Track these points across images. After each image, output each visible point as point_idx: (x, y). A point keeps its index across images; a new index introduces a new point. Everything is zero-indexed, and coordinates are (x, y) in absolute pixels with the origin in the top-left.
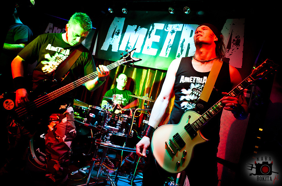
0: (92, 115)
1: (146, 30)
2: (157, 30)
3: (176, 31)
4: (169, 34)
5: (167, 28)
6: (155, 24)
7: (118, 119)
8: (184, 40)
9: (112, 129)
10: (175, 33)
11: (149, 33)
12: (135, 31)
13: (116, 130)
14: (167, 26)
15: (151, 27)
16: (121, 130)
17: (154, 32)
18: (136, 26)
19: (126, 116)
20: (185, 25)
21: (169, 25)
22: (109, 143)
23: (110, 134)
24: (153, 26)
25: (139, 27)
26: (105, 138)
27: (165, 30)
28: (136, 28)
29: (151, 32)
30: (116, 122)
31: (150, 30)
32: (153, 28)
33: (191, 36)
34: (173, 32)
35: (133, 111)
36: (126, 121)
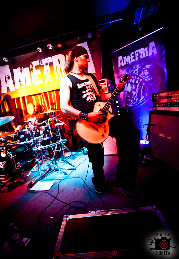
0: (22, 136)
1: (28, 68)
2: (35, 66)
3: (48, 63)
4: (45, 66)
5: (42, 63)
6: (32, 63)
7: (39, 131)
8: (56, 67)
9: (39, 138)
10: (49, 64)
11: (31, 70)
12: (21, 72)
13: (42, 138)
14: (41, 62)
15: (31, 66)
16: (44, 137)
17: (34, 68)
18: (20, 68)
19: (43, 127)
20: (52, 57)
21: (42, 60)
22: (41, 147)
23: (40, 142)
24: (32, 64)
25: (22, 68)
26: (38, 145)
27: (41, 64)
28: (20, 70)
29: (32, 69)
30: (39, 133)
31: (31, 68)
32: (32, 66)
33: (59, 63)
34: (47, 64)
35: (47, 122)
36: (45, 130)
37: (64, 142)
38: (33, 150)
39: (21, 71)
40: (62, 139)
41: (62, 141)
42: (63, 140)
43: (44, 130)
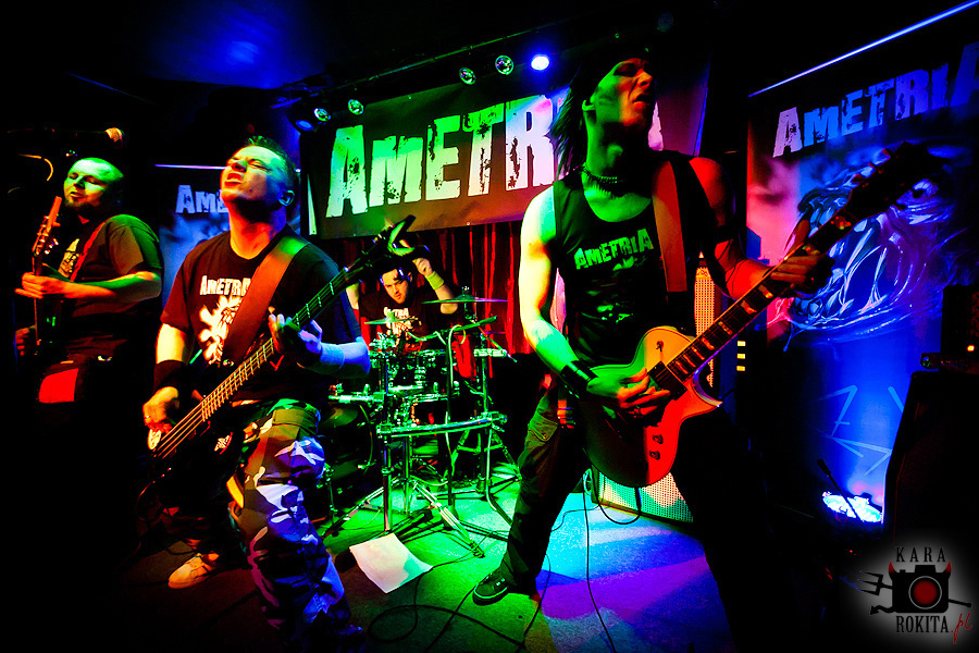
1: (421, 140)
2: (445, 134)
3: (490, 124)
4: (477, 139)
5: (469, 124)
6: (437, 122)
8: (515, 141)
9: (408, 393)
10: (491, 129)
11: (429, 146)
12: (395, 152)
13: (416, 392)
14: (467, 120)
15: (430, 132)
17: (440, 138)
18: (393, 138)
19: (433, 352)
20: (508, 103)
21: (472, 116)
24: (434, 128)
25: (402, 138)
26: (399, 417)
27: (465, 129)
28: (395, 144)
29: (432, 143)
31: (430, 139)
32: (435, 134)
33: (529, 127)
34: (484, 129)
35: (445, 336)
36: (434, 365)
37: (497, 423)
38: (378, 431)
39: (396, 148)
40: (490, 413)
41: (490, 419)
42: (493, 416)
43: (431, 362)
